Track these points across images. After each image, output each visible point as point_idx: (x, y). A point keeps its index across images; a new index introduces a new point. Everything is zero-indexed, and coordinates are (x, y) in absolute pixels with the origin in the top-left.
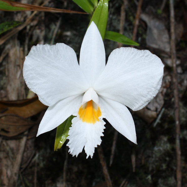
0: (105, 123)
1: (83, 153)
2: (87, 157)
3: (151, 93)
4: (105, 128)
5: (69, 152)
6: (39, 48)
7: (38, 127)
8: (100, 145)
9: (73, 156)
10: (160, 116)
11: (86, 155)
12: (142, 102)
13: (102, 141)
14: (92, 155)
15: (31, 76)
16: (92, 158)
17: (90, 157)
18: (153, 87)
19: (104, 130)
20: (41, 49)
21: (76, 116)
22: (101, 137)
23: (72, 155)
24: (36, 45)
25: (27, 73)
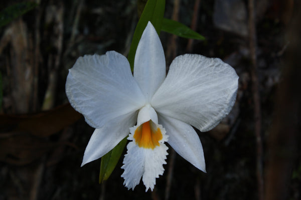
0: (167, 148)
1: (141, 185)
2: (147, 190)
3: (223, 111)
4: (167, 154)
5: (124, 184)
6: (87, 60)
7: (83, 155)
8: (162, 174)
9: (129, 189)
10: (234, 130)
11: (145, 188)
12: (212, 121)
13: (164, 170)
14: (152, 188)
15: (76, 92)
16: (152, 190)
17: (150, 189)
18: (226, 104)
19: (167, 156)
20: (89, 60)
21: (132, 141)
22: (164, 165)
23: (127, 188)
24: (83, 56)
25: (71, 89)
